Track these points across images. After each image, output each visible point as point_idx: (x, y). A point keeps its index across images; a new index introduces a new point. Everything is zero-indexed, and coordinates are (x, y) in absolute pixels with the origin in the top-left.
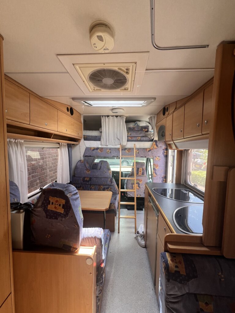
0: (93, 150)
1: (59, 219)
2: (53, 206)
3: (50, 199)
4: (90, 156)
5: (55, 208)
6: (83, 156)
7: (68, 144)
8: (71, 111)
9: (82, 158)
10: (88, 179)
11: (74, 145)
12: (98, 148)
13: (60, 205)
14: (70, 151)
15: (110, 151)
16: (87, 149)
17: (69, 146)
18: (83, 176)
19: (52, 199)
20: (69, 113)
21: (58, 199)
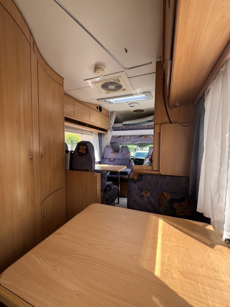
0: (117, 138)
1: (84, 156)
2: (81, 150)
3: (80, 147)
4: (115, 143)
5: (82, 151)
6: (110, 143)
7: (98, 133)
8: (100, 109)
9: (109, 145)
10: (112, 160)
11: (103, 134)
12: (120, 136)
13: (84, 150)
14: (100, 139)
15: (129, 138)
16: (113, 137)
17: (100, 135)
18: (109, 158)
19: (81, 147)
20: (98, 110)
21: (83, 147)
